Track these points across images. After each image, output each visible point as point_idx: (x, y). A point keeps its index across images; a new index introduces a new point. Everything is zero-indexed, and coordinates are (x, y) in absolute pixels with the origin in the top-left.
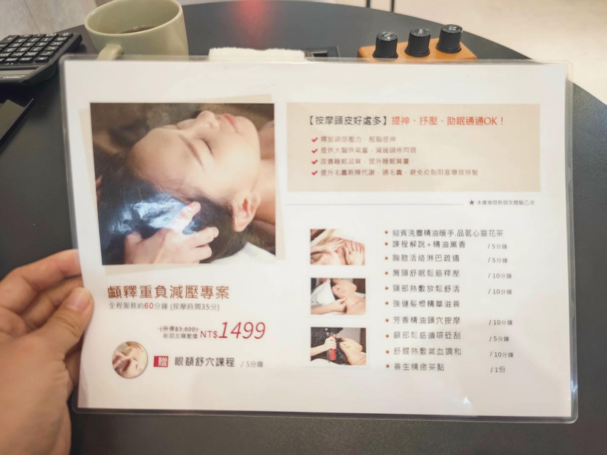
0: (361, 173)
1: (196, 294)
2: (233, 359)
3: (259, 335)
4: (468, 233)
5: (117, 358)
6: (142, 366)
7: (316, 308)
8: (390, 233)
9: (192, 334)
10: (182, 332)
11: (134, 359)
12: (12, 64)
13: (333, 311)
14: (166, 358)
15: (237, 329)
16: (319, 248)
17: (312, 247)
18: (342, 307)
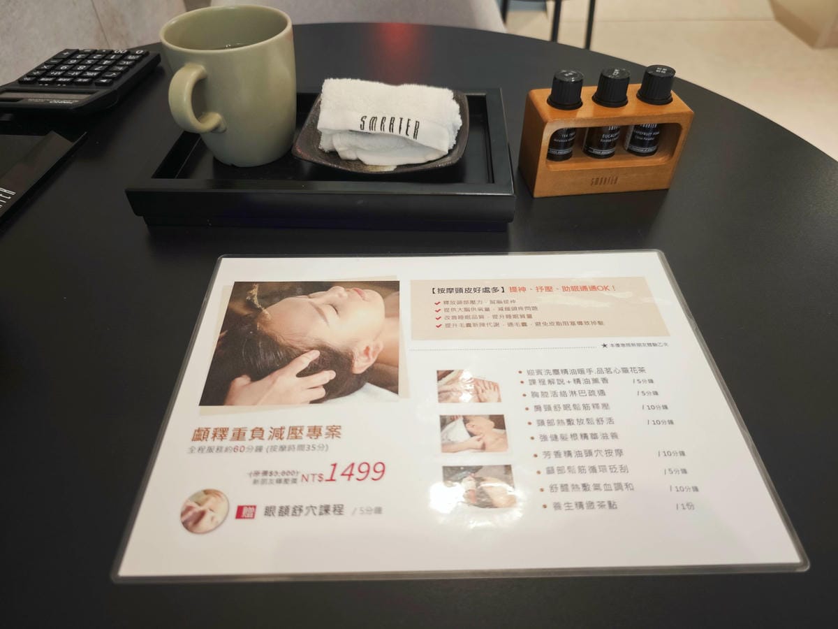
0: (486, 325)
1: (300, 435)
2: (342, 505)
3: (376, 476)
4: (608, 370)
5: (189, 509)
6: (219, 518)
7: (447, 446)
8: (524, 373)
9: (291, 479)
10: (277, 477)
11: (211, 510)
12: (64, 85)
13: (469, 448)
14: (253, 508)
15: (349, 470)
16: (447, 388)
17: (439, 387)
18: (479, 444)
